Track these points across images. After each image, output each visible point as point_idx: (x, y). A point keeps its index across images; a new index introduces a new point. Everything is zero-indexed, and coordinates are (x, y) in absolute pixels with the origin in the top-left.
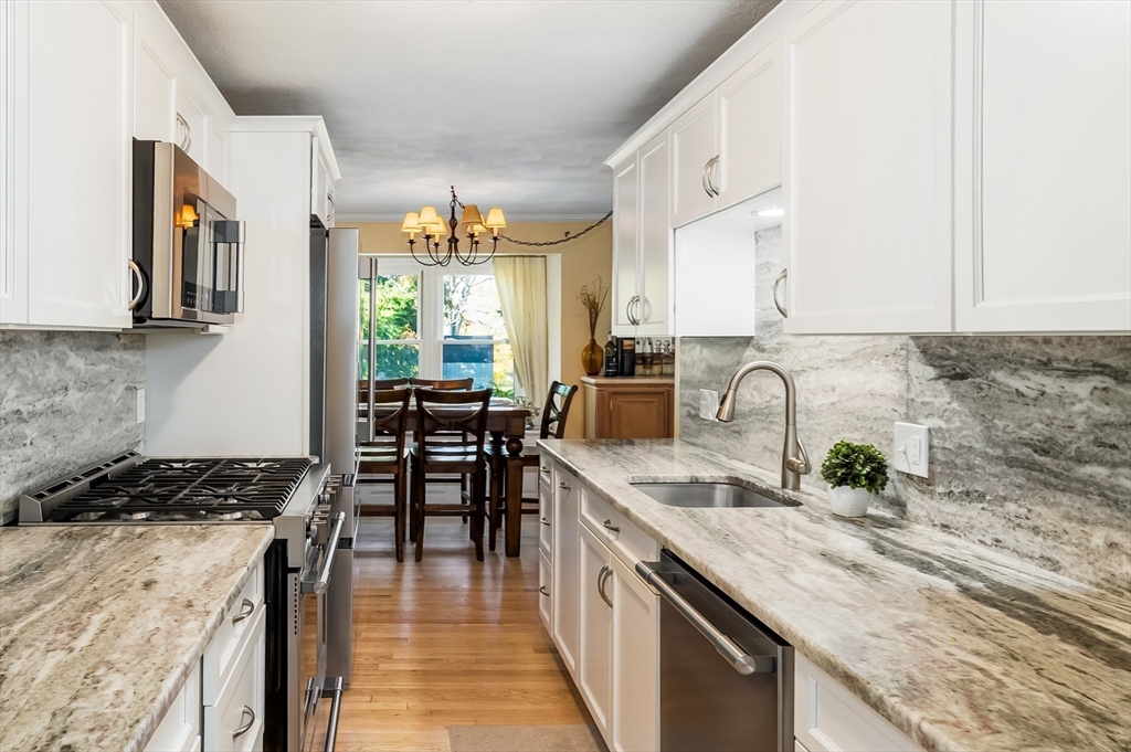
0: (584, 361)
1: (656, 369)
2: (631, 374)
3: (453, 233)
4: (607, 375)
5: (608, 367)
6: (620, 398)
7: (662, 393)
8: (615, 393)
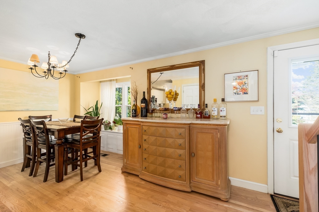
6: (128, 126)
8: (126, 123)
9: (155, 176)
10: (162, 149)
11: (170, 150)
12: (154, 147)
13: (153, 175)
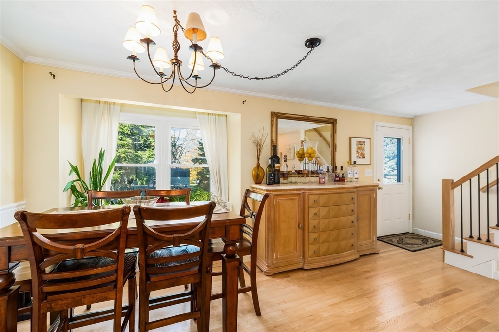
0: (254, 176)
1: (289, 180)
2: (278, 183)
3: (176, 56)
4: (269, 184)
5: (269, 179)
6: (279, 198)
7: (299, 194)
8: (277, 195)
9: (328, 256)
10: (336, 220)
11: (344, 219)
12: (327, 221)
13: (325, 257)
